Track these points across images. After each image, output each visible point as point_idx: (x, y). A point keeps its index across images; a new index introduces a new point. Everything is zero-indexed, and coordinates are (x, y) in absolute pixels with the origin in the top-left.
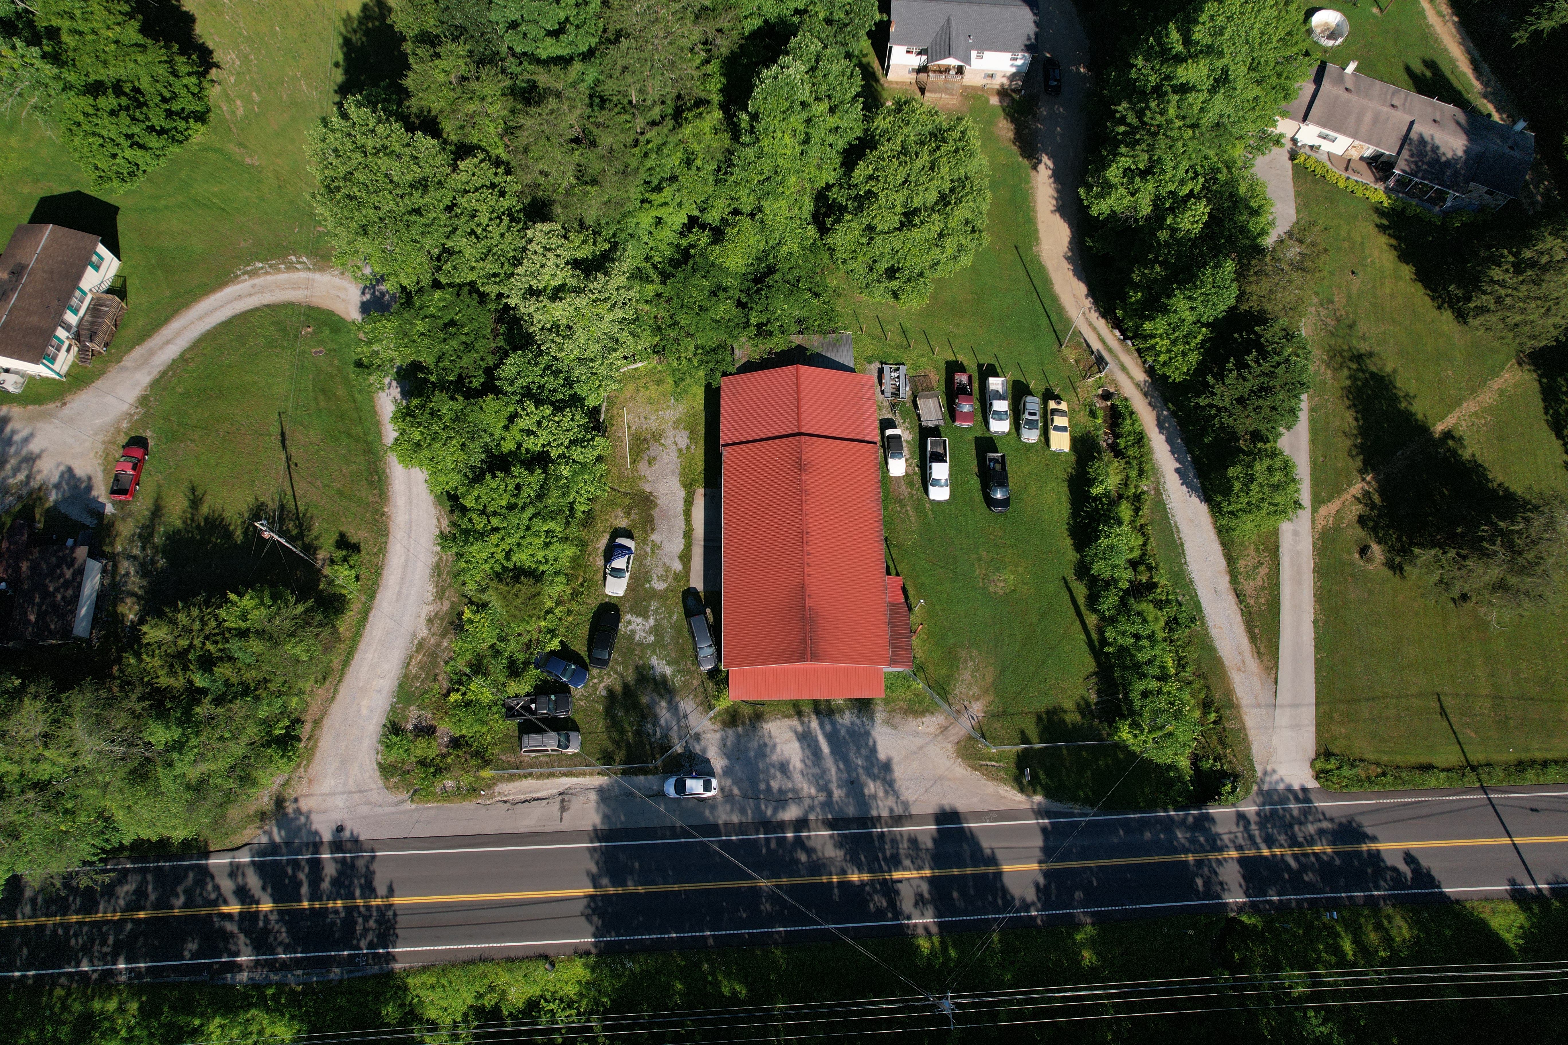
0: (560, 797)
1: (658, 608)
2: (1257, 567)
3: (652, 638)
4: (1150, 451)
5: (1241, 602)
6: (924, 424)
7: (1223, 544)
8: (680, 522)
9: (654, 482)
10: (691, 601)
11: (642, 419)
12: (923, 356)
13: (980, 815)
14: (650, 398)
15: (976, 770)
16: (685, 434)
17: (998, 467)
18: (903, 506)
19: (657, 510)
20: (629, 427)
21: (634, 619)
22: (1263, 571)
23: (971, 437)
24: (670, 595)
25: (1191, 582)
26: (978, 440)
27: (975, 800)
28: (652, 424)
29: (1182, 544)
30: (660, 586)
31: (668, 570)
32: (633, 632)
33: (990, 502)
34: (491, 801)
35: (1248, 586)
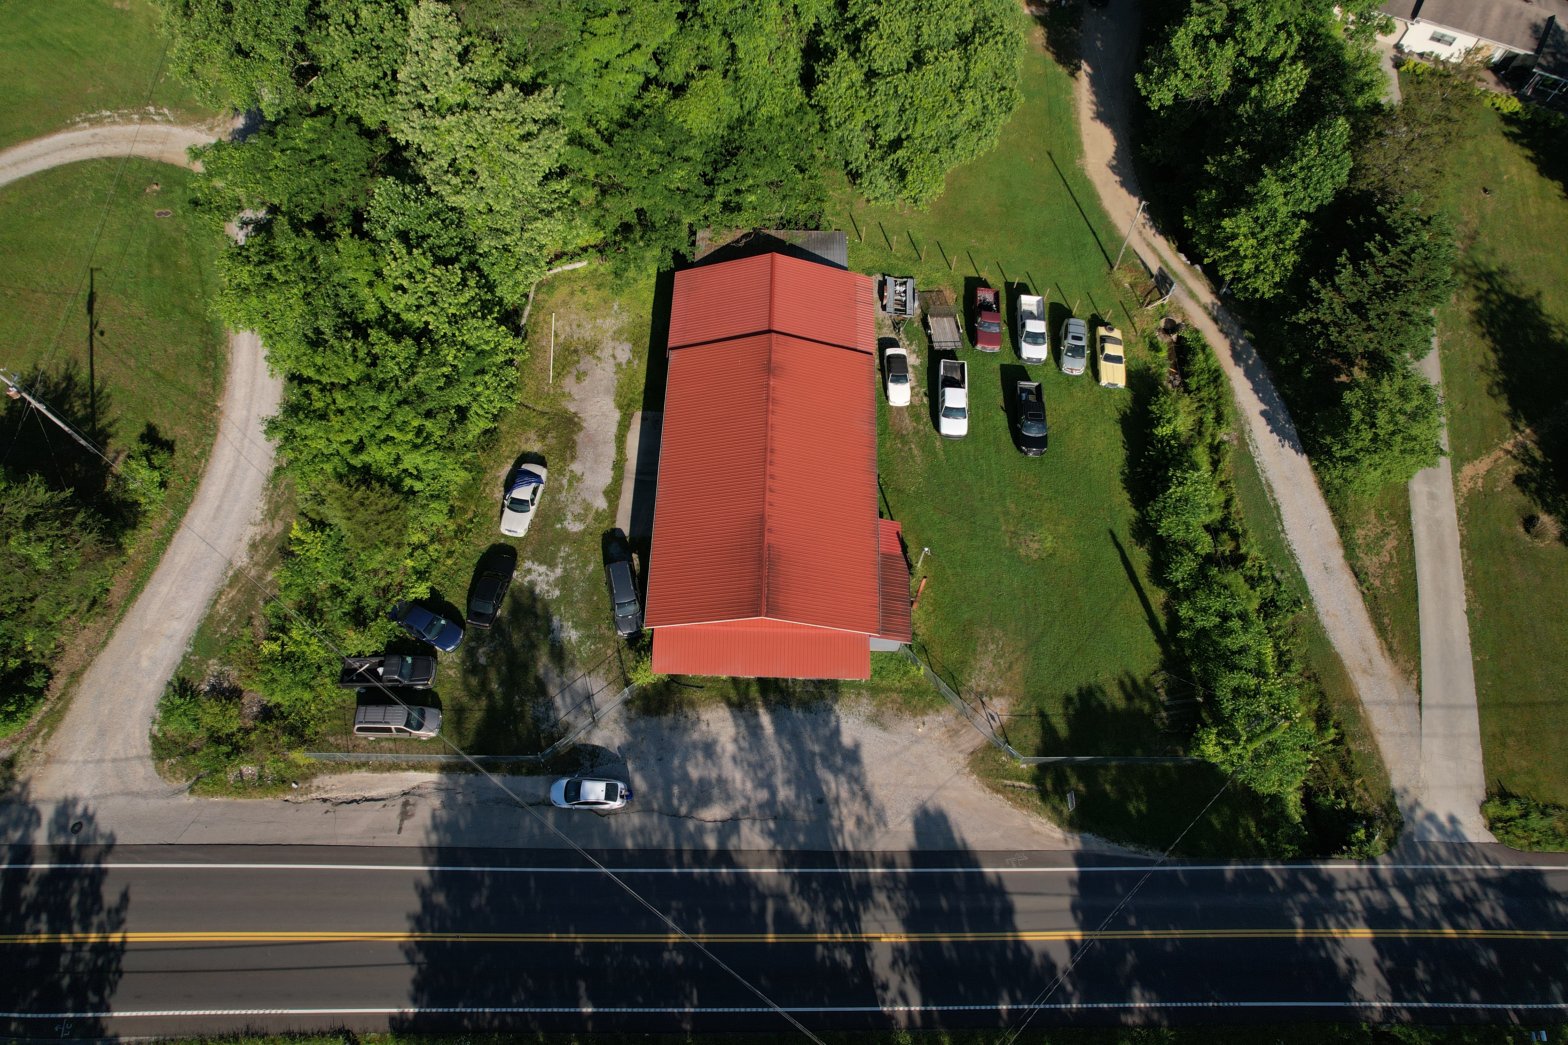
0: (403, 799)
1: (570, 555)
2: (1381, 539)
3: (557, 593)
4: (1231, 392)
5: (1361, 582)
6: (936, 346)
7: (1333, 509)
8: (611, 451)
9: (582, 400)
10: (614, 549)
11: (574, 326)
12: (938, 271)
13: (1002, 857)
14: (586, 304)
15: (998, 791)
16: (627, 346)
17: (1032, 398)
18: (905, 443)
19: (581, 434)
20: (556, 335)
21: (536, 567)
22: (1390, 543)
23: (996, 365)
24: (588, 538)
25: (1292, 555)
26: (1004, 368)
27: (996, 834)
28: (587, 333)
29: (1277, 507)
30: (575, 527)
31: (588, 507)
32: (533, 584)
33: (1020, 441)
34: (305, 798)
35: (1370, 562)
